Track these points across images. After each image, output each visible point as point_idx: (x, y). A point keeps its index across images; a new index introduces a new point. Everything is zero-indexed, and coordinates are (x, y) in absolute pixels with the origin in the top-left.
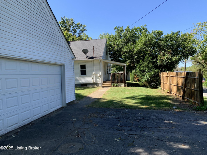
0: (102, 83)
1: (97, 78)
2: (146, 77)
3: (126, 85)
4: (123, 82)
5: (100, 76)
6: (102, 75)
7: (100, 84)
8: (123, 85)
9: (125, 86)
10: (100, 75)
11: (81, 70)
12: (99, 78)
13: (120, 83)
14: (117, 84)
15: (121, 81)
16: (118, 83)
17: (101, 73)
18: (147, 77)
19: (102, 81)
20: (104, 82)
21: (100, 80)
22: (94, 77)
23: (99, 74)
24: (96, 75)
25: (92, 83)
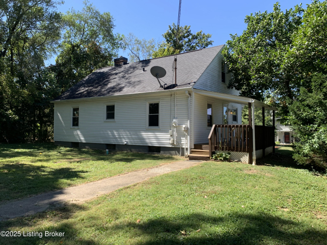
0: (191, 149)
1: (180, 135)
2: (316, 140)
3: (254, 158)
4: (244, 151)
5: (187, 130)
6: (193, 128)
7: (187, 149)
8: (245, 158)
9: (251, 162)
10: (188, 128)
11: (150, 116)
12: (184, 136)
13: (237, 151)
14: (229, 154)
15: (241, 148)
16: (231, 152)
17: (190, 123)
18: (319, 138)
19: (190, 142)
20: (197, 146)
21: (186, 139)
22: (175, 134)
23: (184, 126)
24: (178, 127)
25: (171, 146)
